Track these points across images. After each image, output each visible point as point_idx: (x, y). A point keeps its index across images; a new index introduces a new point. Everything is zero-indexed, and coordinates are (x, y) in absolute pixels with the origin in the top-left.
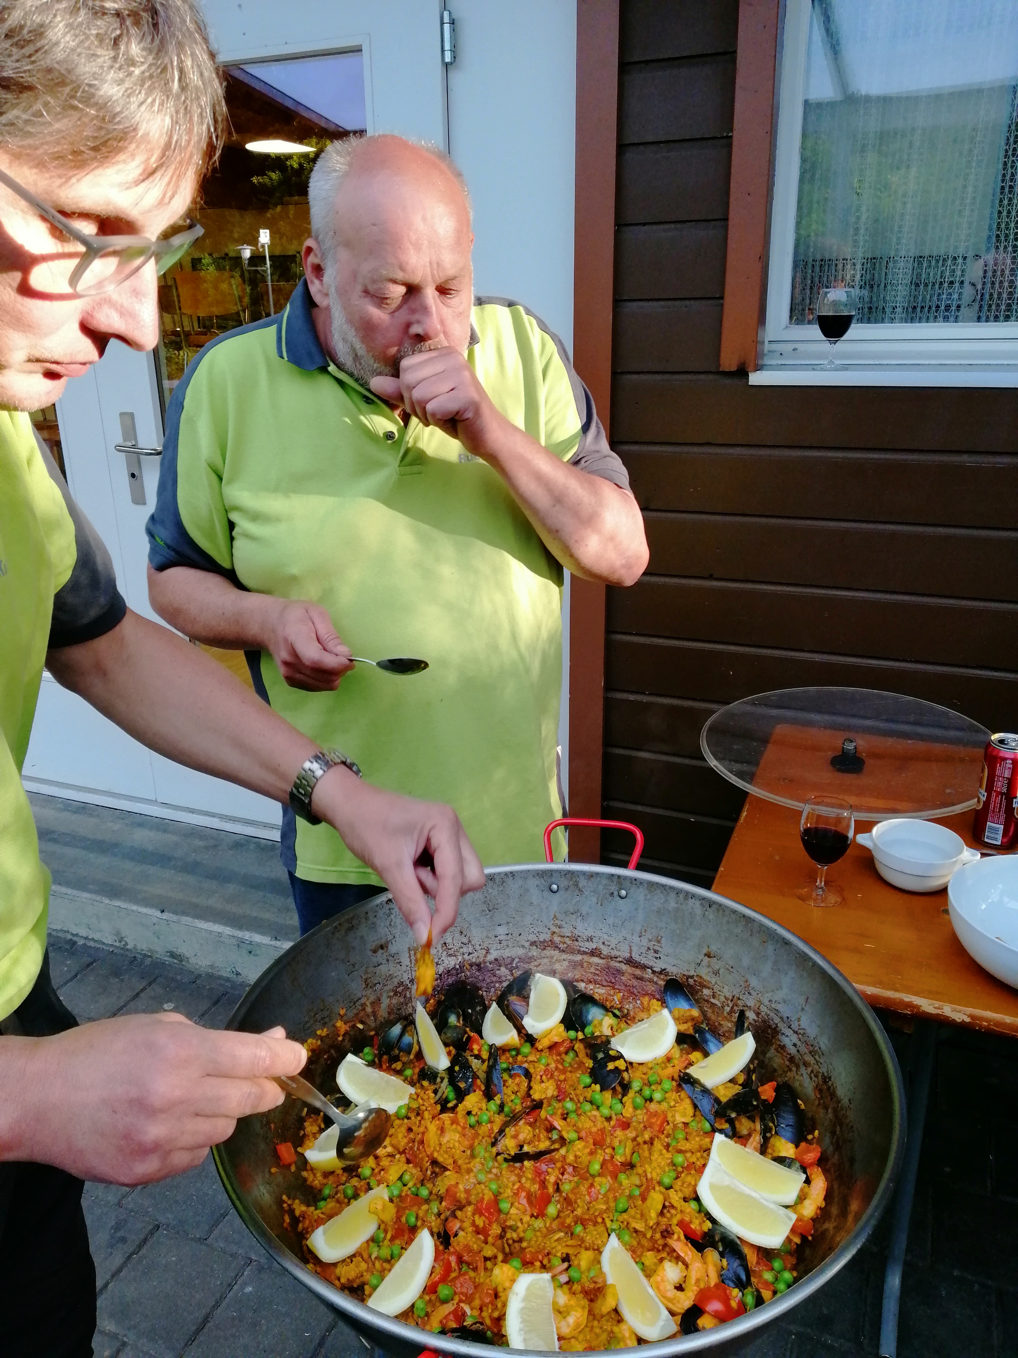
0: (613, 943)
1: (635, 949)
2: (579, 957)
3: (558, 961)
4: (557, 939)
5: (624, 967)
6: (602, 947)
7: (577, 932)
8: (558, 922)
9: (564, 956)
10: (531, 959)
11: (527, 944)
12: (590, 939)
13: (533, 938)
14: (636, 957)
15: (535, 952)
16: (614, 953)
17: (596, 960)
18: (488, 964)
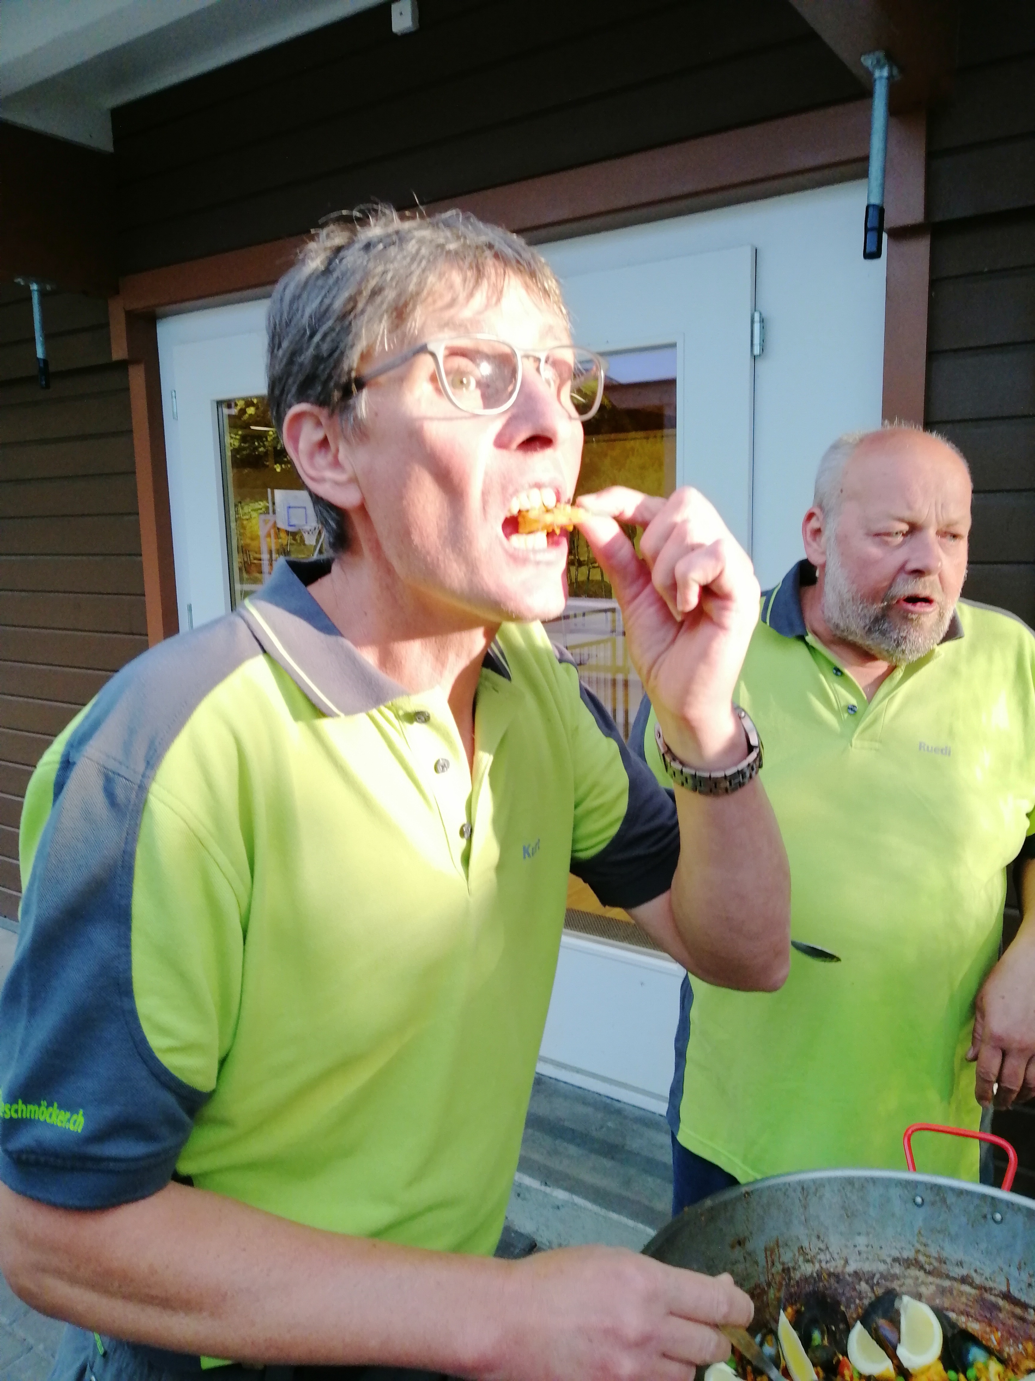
0: (987, 1272)
1: (1012, 1282)
2: (947, 1283)
3: (923, 1283)
4: (922, 1259)
5: (1001, 1302)
6: (974, 1275)
7: (944, 1254)
8: (924, 1240)
9: (930, 1279)
10: (895, 1277)
11: (889, 1260)
12: (960, 1264)
13: (896, 1254)
14: (1015, 1292)
15: (897, 1270)
16: (990, 1284)
17: (967, 1288)
18: (847, 1277)
